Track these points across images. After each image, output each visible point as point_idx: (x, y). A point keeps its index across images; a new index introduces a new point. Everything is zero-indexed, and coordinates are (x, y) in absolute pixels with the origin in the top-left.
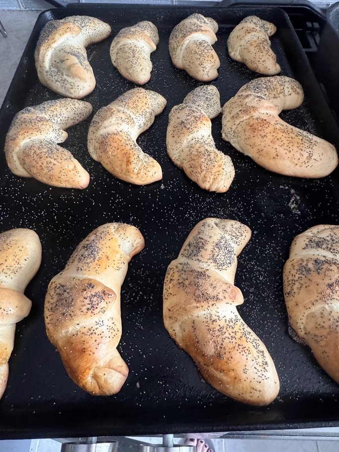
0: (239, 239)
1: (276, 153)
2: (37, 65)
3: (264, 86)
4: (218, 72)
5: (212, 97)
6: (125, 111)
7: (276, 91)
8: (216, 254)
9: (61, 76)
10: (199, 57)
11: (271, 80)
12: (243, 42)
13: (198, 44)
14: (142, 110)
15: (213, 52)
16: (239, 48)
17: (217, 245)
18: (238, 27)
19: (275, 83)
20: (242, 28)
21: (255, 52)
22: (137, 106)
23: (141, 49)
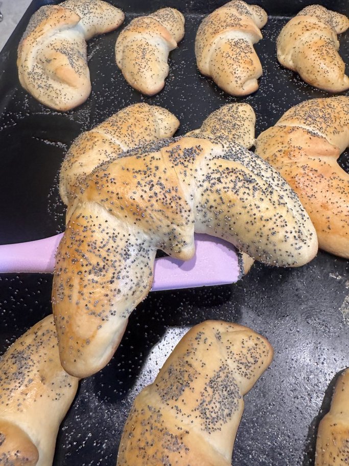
0: (251, 369)
1: (328, 224)
2: (19, 63)
3: (321, 114)
4: (259, 83)
5: (243, 122)
6: (112, 141)
7: (338, 121)
8: (208, 400)
9: (45, 80)
10: (232, 62)
11: (332, 104)
12: (297, 44)
13: (233, 43)
14: (139, 138)
15: (254, 57)
16: (292, 51)
17: (211, 381)
18: (294, 21)
19: (339, 109)
20: (299, 23)
21: (314, 58)
22: (133, 132)
23: (154, 48)
